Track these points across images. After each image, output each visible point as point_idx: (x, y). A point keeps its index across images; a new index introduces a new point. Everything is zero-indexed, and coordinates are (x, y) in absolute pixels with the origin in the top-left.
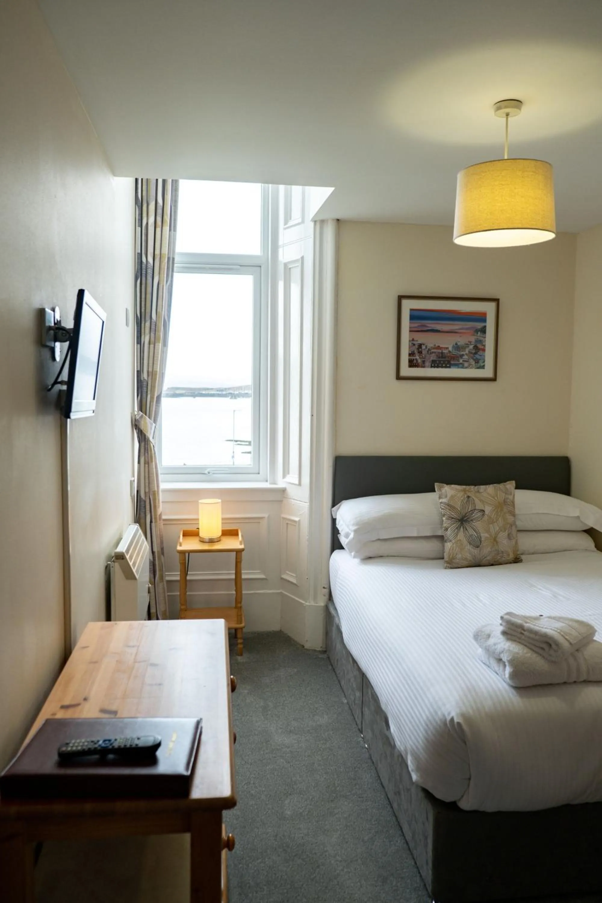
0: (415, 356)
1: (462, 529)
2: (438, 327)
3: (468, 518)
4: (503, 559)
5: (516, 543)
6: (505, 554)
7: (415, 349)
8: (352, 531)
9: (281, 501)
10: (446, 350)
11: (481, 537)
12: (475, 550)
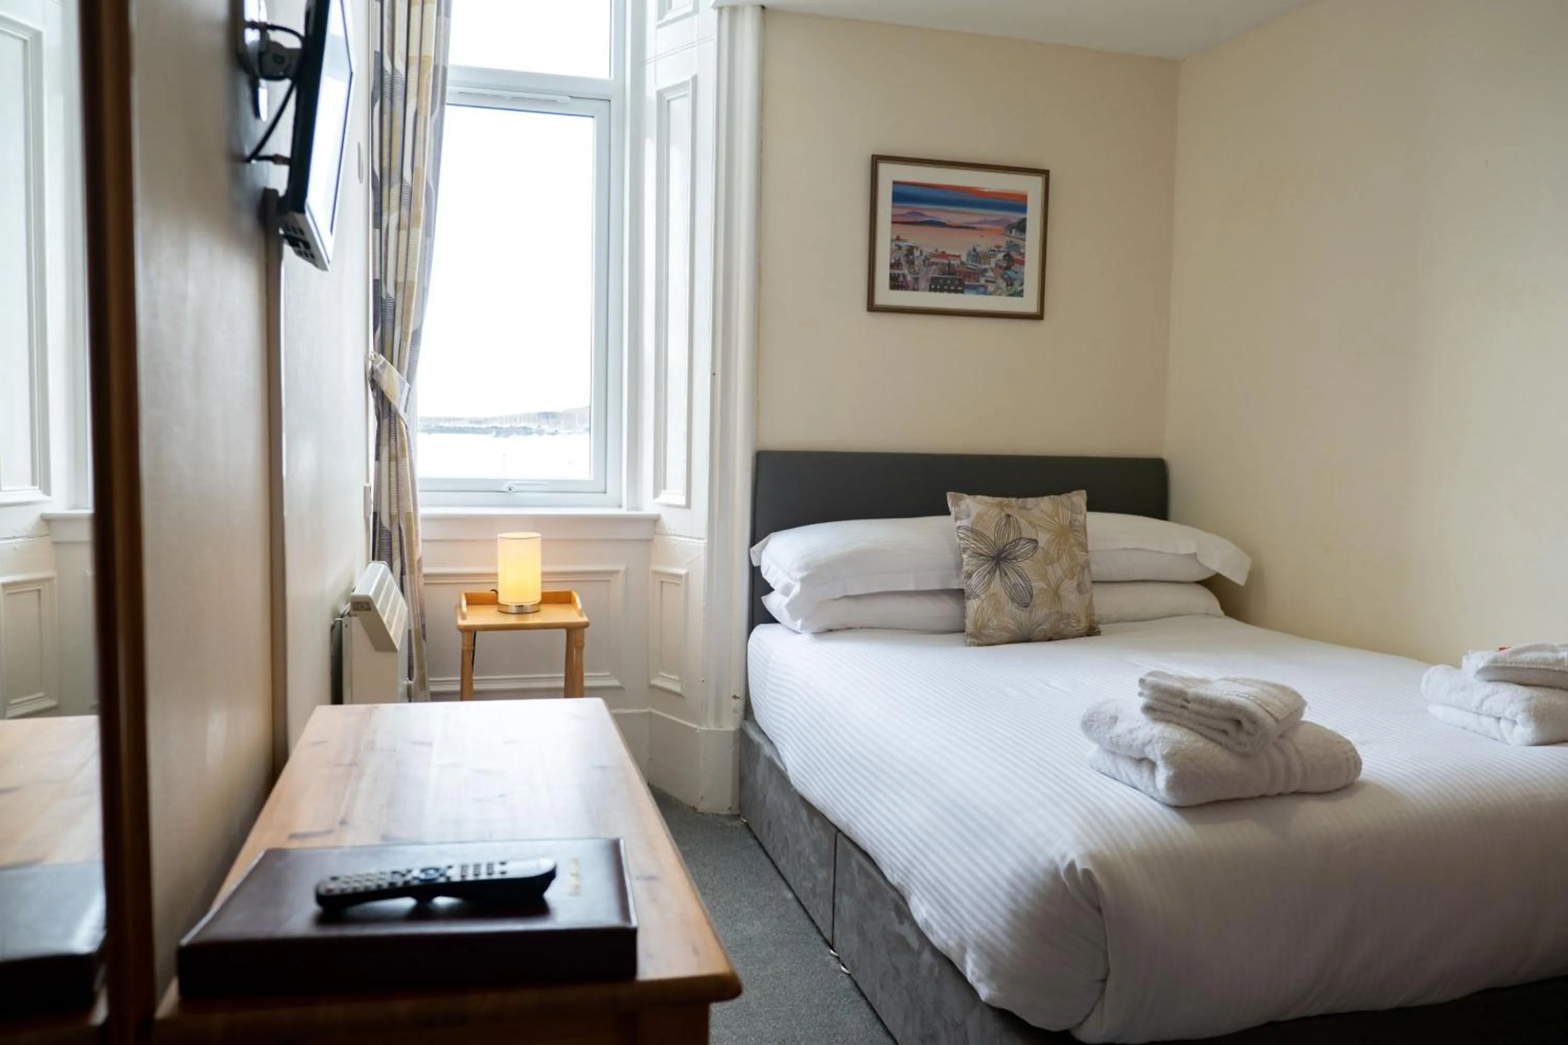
0: (901, 269)
1: (998, 573)
2: (943, 217)
3: (1009, 554)
4: (1070, 628)
5: (1091, 601)
6: (1073, 621)
7: (901, 255)
8: (796, 580)
9: (649, 541)
10: (956, 260)
11: (1032, 589)
12: (1022, 612)
